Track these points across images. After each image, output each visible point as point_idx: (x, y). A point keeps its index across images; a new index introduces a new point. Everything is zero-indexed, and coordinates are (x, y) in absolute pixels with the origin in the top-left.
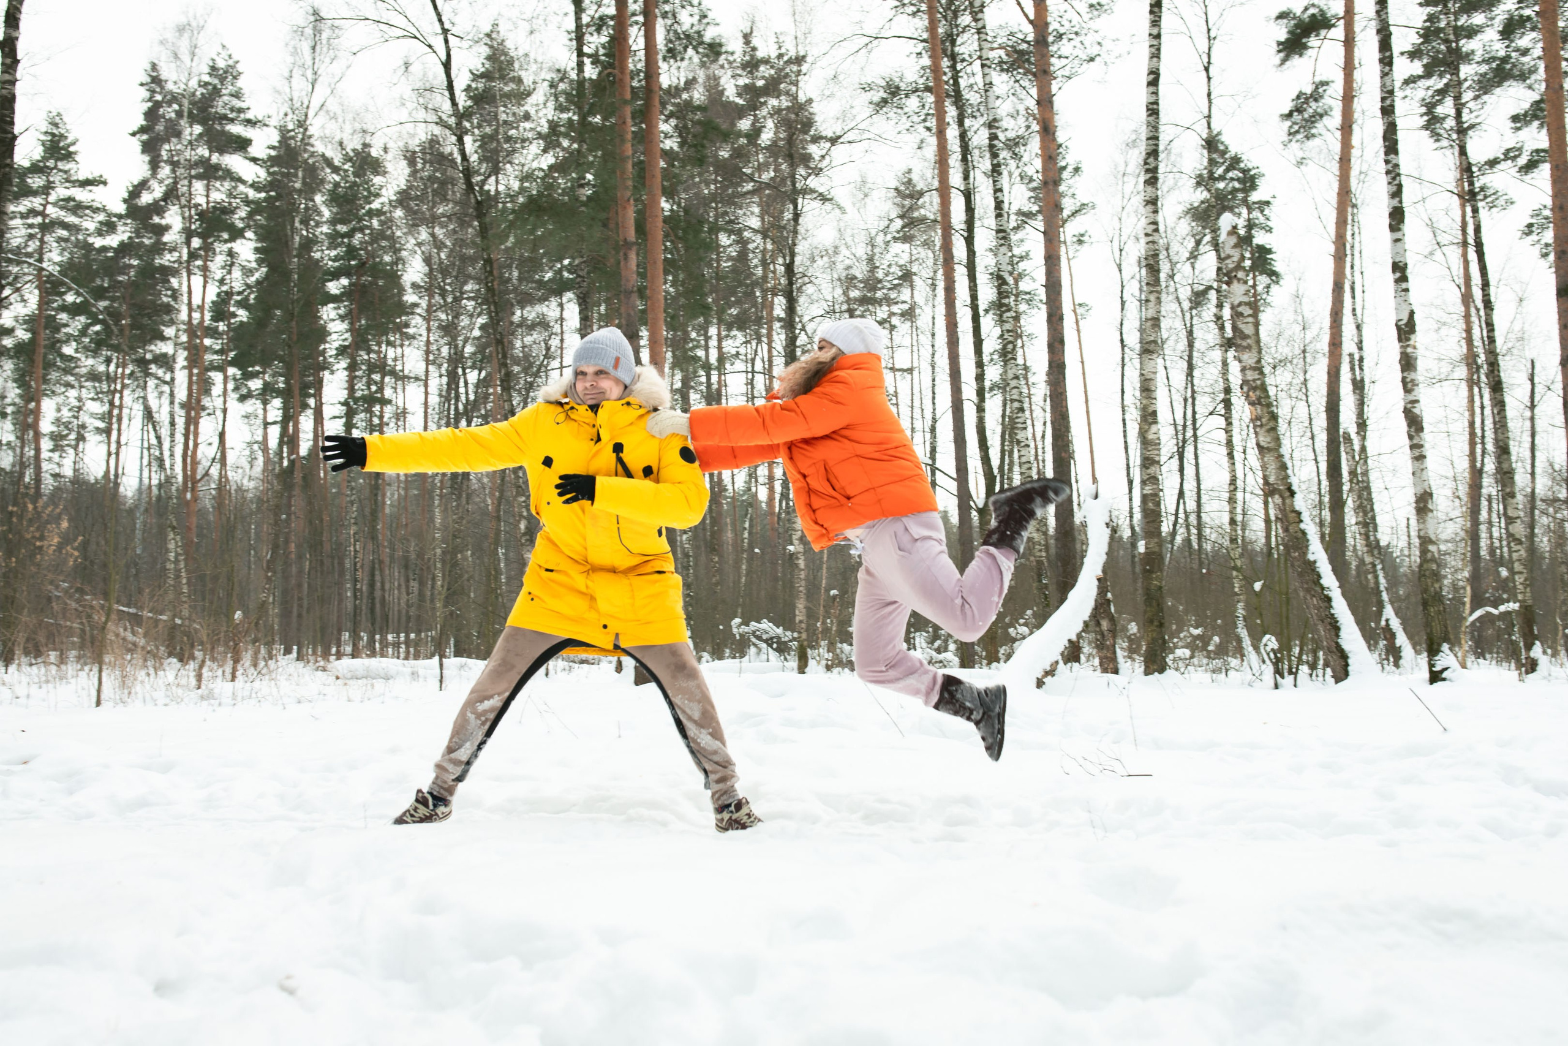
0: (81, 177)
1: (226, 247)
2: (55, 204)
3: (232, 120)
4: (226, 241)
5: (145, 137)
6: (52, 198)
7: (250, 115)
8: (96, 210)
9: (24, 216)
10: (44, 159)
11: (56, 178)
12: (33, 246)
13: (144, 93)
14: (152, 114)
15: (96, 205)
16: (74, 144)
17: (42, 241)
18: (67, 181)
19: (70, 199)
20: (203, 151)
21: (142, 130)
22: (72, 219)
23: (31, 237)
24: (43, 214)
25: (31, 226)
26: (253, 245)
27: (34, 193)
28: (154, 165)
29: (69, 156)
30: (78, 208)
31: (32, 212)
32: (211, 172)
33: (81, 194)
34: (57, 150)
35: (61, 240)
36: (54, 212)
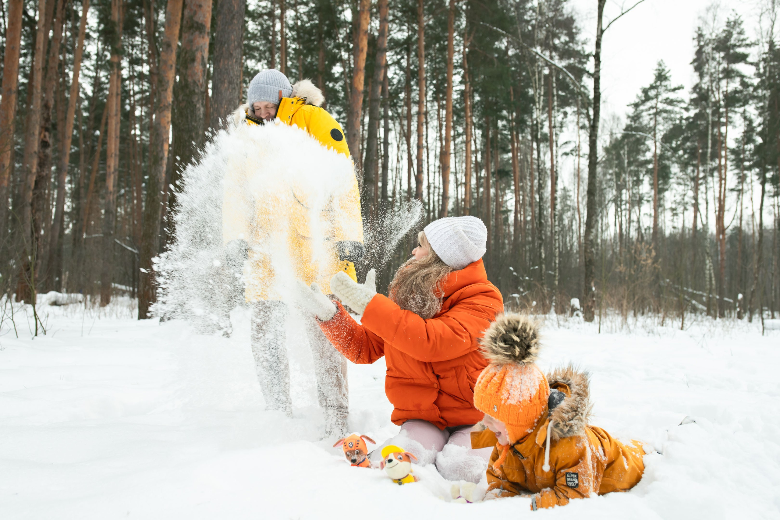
0: (672, 87)
1: (741, 110)
2: (661, 102)
3: (739, 46)
4: (741, 106)
5: (696, 64)
6: (660, 98)
7: (748, 42)
8: (679, 102)
9: (647, 110)
10: (655, 82)
11: (661, 89)
12: (652, 123)
13: (696, 43)
14: (699, 52)
15: (679, 99)
16: (668, 72)
17: (656, 121)
18: (666, 90)
19: (667, 99)
20: (724, 65)
21: (695, 61)
22: (669, 108)
23: (651, 119)
24: (656, 108)
25: (650, 115)
26: (753, 106)
27: (652, 99)
28: (701, 76)
29: (666, 78)
30: (671, 102)
31: (652, 108)
32: (729, 74)
33: (672, 96)
34: (661, 77)
35: (664, 118)
36: (661, 106)
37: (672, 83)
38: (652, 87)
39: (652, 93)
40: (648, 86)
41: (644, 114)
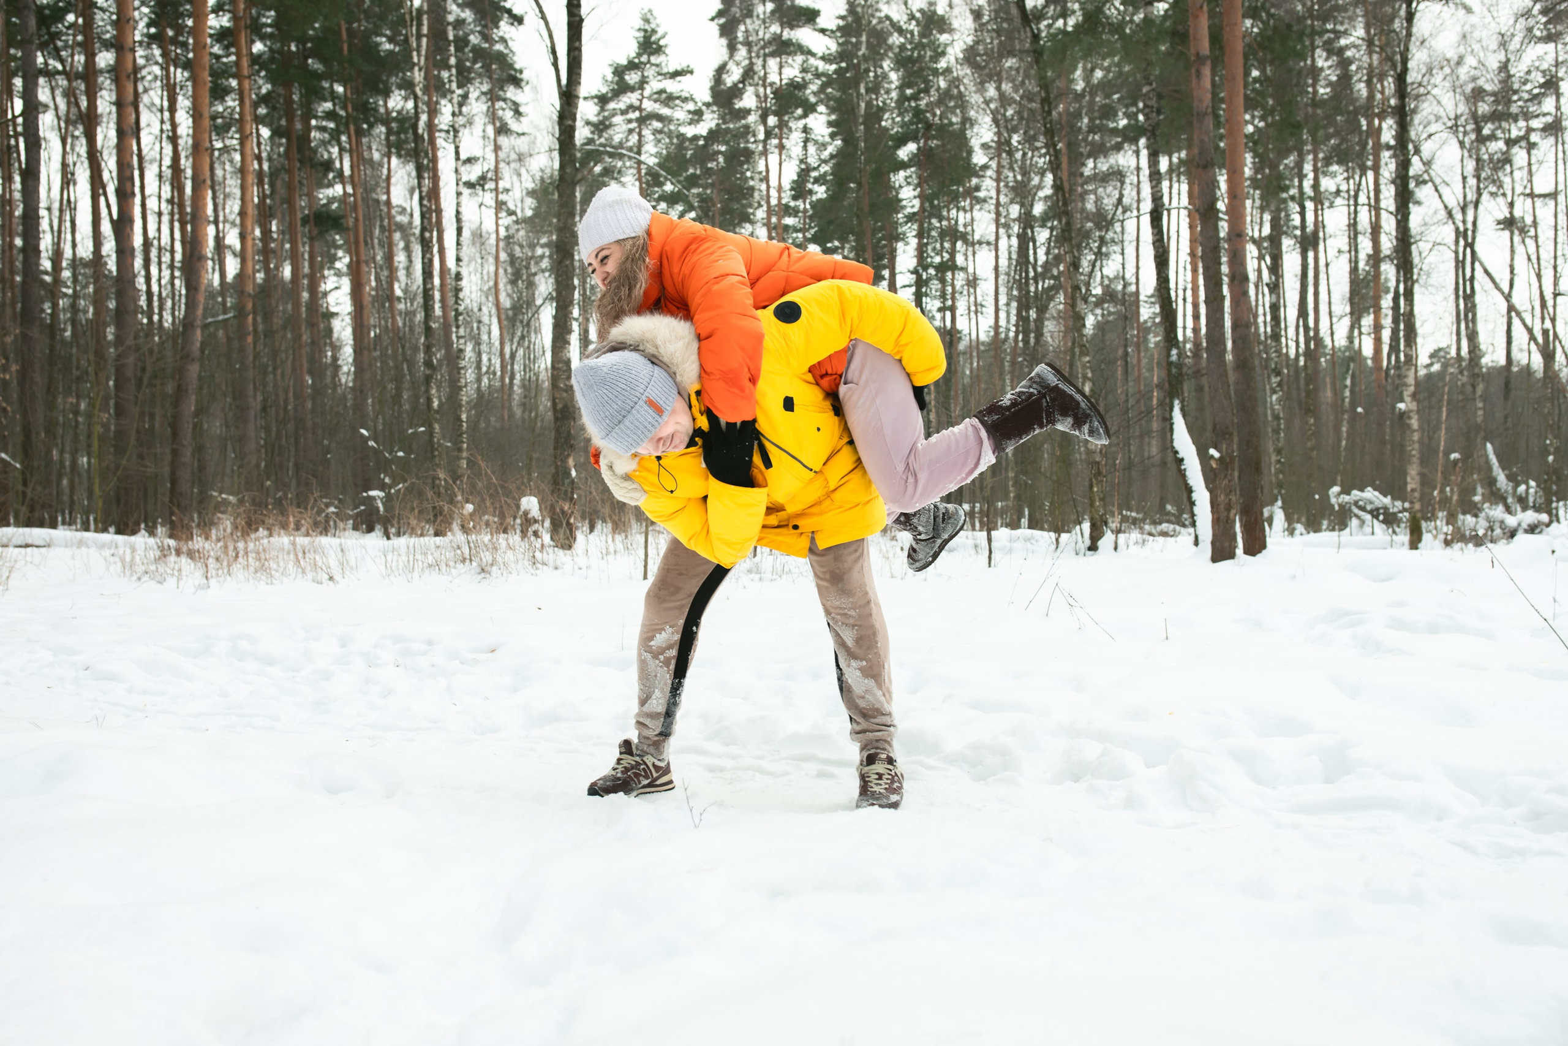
0: (671, 70)
1: (801, 124)
2: (649, 98)
4: (801, 118)
5: (722, 21)
6: (647, 92)
8: (685, 100)
9: (624, 112)
10: (639, 55)
11: (650, 72)
12: (634, 139)
15: (685, 94)
16: (663, 37)
17: (640, 135)
18: (659, 74)
19: (661, 92)
20: (776, 28)
21: (720, 14)
22: (665, 111)
23: (631, 131)
24: (639, 109)
25: (630, 121)
26: (823, 119)
27: (632, 89)
28: (732, 48)
29: (659, 50)
30: (668, 99)
31: (631, 108)
32: (783, 49)
33: (671, 86)
34: (650, 45)
35: (656, 132)
36: (649, 106)
37: (671, 61)
38: (632, 66)
39: (632, 78)
40: (624, 62)
41: (618, 119)
